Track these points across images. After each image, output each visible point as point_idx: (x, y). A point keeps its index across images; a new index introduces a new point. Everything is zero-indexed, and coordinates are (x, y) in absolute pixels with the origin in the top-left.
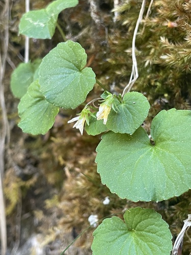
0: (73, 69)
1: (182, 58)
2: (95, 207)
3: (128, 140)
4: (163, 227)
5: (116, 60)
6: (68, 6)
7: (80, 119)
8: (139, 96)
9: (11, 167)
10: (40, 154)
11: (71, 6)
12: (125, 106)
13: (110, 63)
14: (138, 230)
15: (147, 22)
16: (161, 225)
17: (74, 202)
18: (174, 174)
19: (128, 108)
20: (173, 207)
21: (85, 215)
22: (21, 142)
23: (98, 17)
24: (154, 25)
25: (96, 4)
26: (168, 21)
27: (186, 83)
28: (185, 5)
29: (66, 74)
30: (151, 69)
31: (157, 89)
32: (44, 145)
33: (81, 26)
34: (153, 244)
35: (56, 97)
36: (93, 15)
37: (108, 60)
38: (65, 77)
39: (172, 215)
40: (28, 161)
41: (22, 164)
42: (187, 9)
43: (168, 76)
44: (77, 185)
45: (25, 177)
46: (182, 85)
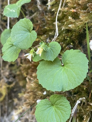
0: (27, 31)
1: (78, 26)
2: (39, 96)
3: (51, 64)
4: (67, 103)
5: (49, 27)
6: (26, 2)
7: (30, 54)
8: (56, 43)
9: (3, 78)
10: (16, 72)
11: (27, 2)
12: (50, 48)
13: (47, 29)
14: (56, 105)
15: (63, 10)
16: (66, 102)
17: (30, 94)
18: (72, 79)
19: (51, 49)
20: (75, 95)
21: (35, 100)
22: (7, 66)
23: (41, 7)
24: (66, 11)
25: (40, 1)
26: (72, 9)
27: (81, 38)
28: (80, 2)
29: (23, 33)
30: (65, 32)
31: (67, 41)
32: (18, 68)
33: (33, 12)
34: (62, 111)
35: (19, 44)
36: (39, 7)
37: (46, 27)
38: (23, 35)
39: (75, 99)
40: (10, 75)
41: (8, 77)
42: (80, 3)
43: (73, 35)
44: (31, 86)
45: (10, 83)
46: (79, 39)
